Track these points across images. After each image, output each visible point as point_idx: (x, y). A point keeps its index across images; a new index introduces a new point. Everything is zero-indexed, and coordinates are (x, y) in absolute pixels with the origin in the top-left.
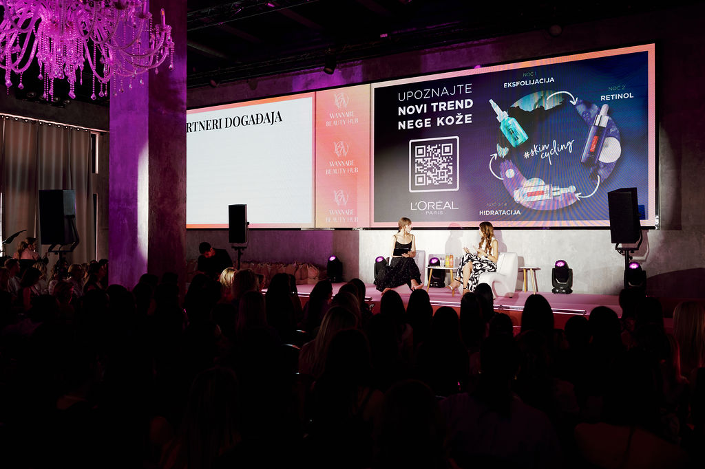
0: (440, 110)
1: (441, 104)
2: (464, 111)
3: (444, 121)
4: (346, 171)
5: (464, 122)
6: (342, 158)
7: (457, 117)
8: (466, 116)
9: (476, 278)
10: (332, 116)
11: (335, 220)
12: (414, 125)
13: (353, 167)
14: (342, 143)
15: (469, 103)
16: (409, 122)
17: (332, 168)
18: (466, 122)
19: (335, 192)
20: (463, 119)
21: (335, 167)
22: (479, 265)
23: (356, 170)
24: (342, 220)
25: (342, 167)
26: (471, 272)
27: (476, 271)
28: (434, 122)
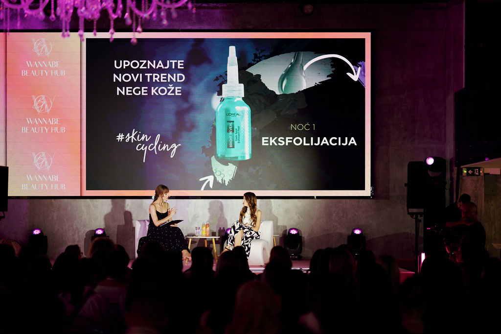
0: (154, 81)
1: (154, 75)
2: (176, 84)
3: (157, 91)
4: (49, 131)
5: (175, 94)
6: (44, 115)
7: (168, 88)
8: (177, 88)
9: (247, 245)
10: (29, 64)
11: (34, 187)
12: (132, 92)
13: (59, 127)
14: (43, 97)
15: (181, 78)
16: (127, 88)
17: (30, 126)
18: (177, 94)
19: (34, 154)
20: (174, 91)
21: (34, 125)
22: (249, 232)
23: (63, 129)
24: (44, 187)
25: (44, 125)
26: (243, 240)
27: (247, 238)
28: (149, 91)
